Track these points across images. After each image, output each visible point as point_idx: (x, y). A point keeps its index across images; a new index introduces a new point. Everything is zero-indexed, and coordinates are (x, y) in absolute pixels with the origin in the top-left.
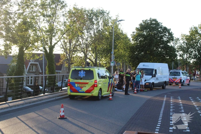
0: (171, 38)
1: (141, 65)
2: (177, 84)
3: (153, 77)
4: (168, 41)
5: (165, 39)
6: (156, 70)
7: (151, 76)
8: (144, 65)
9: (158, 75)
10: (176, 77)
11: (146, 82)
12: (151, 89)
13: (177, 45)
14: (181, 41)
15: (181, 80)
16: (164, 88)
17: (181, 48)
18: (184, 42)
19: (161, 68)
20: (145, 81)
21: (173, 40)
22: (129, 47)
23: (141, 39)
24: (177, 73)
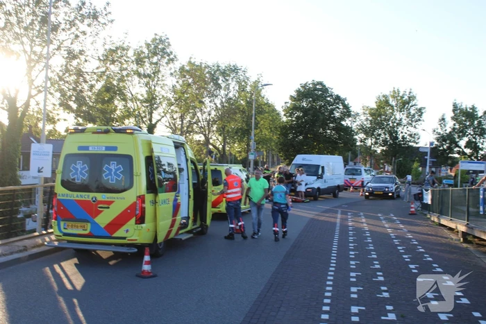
0: (347, 113)
1: (300, 159)
2: (356, 188)
3: (318, 178)
4: (342, 119)
5: (337, 115)
6: (323, 167)
7: (315, 178)
8: (303, 159)
9: (327, 175)
10: (354, 177)
11: (308, 186)
12: (316, 199)
13: (355, 124)
14: (363, 118)
15: (363, 182)
16: (335, 196)
17: (363, 129)
18: (367, 119)
19: (331, 163)
20: (306, 184)
21: (349, 116)
22: (280, 127)
23: (298, 114)
24: (356, 170)
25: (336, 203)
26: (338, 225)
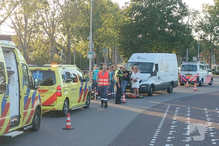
0: (184, 12)
1: (135, 57)
2: (192, 83)
3: (152, 75)
4: (179, 18)
5: (175, 14)
6: (157, 65)
7: (150, 75)
8: (138, 58)
9: (160, 73)
10: (190, 73)
11: (142, 83)
12: (150, 95)
13: (195, 21)
14: (203, 15)
15: (198, 77)
16: (169, 91)
17: (202, 26)
18: (206, 17)
19: (165, 61)
20: (140, 82)
21: (186, 15)
22: (120, 26)
23: (137, 14)
24: (193, 66)
25: (169, 98)
26: (163, 120)
